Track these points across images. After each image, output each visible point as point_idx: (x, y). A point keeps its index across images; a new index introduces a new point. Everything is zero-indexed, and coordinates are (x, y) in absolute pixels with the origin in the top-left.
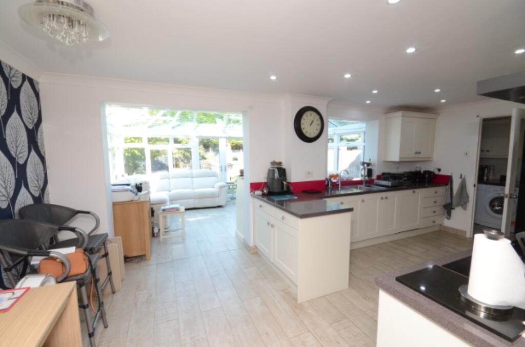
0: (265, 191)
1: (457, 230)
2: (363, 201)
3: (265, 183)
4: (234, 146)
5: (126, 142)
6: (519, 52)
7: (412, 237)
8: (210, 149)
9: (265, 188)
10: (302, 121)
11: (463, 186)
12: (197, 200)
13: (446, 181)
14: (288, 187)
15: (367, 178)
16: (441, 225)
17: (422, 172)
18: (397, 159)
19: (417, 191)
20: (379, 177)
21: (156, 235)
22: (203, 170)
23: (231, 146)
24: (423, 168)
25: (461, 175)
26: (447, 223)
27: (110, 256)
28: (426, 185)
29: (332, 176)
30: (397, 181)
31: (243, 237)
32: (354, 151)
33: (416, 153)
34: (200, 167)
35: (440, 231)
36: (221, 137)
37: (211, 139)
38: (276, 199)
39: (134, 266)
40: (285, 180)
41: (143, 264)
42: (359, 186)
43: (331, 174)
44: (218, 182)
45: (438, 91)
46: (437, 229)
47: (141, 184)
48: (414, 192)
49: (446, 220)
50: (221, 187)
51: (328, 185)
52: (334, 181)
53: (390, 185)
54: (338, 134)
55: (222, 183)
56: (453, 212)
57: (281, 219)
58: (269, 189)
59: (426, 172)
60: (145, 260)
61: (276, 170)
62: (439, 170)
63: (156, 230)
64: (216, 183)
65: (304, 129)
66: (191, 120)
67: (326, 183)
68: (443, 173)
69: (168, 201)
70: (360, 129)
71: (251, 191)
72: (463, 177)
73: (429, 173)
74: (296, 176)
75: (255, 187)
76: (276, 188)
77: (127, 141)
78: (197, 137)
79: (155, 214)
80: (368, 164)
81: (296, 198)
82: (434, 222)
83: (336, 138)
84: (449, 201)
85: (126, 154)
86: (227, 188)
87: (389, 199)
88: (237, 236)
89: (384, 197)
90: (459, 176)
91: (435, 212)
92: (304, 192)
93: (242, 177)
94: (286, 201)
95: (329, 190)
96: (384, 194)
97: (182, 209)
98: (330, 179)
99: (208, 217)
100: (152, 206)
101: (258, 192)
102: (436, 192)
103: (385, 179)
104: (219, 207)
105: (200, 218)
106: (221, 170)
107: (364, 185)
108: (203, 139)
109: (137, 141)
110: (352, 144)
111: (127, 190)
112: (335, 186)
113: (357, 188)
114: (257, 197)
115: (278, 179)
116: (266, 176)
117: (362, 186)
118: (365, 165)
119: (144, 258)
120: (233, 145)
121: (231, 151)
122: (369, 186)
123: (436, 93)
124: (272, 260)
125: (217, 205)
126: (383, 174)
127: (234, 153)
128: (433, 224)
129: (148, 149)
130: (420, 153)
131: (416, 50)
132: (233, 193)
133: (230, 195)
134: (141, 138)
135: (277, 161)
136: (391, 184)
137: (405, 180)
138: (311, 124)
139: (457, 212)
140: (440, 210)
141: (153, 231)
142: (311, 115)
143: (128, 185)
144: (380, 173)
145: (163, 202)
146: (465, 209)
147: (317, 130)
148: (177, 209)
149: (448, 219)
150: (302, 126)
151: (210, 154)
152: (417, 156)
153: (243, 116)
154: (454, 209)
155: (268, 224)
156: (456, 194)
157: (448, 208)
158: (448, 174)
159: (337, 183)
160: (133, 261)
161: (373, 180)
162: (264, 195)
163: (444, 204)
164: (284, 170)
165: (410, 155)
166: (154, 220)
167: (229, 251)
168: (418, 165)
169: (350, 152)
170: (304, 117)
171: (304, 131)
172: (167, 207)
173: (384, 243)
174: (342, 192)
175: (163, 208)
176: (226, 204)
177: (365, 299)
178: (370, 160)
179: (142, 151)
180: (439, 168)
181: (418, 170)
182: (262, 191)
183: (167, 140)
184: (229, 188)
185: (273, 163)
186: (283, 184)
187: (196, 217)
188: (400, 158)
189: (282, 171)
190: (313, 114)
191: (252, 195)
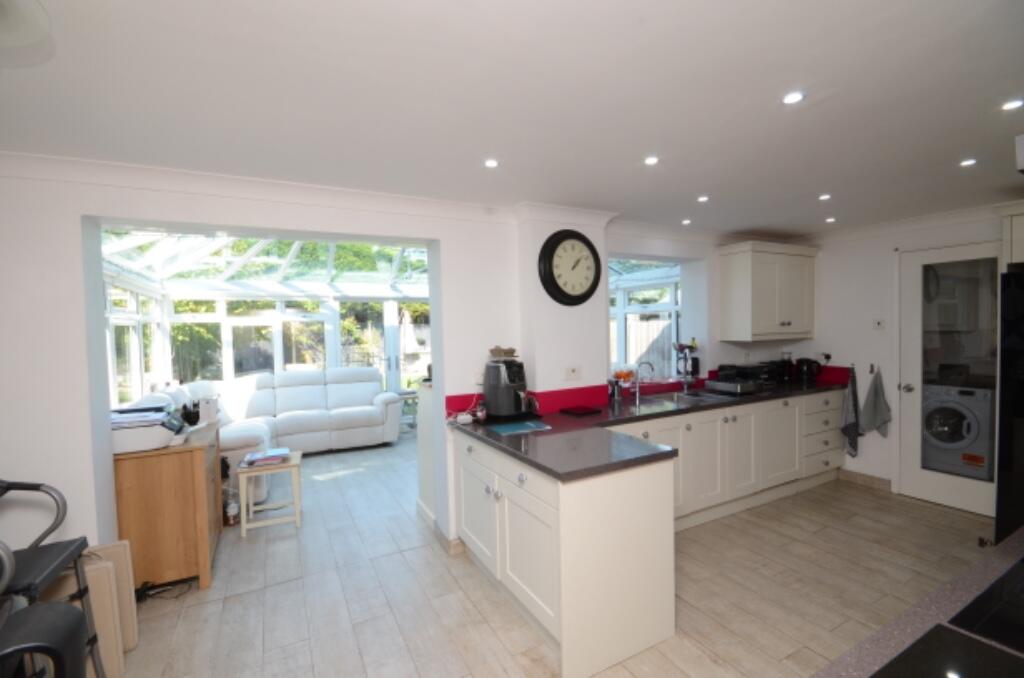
0: (480, 414)
1: (872, 478)
2: (689, 428)
3: (480, 396)
4: (417, 317)
5: (177, 312)
6: (1012, 105)
7: (787, 498)
8: (369, 323)
9: (479, 409)
10: (556, 261)
11: (877, 389)
12: (335, 434)
13: (843, 378)
14: (530, 404)
15: (689, 378)
16: (838, 469)
17: (794, 362)
18: (746, 336)
19: (792, 400)
20: (713, 375)
21: (232, 522)
22: (354, 367)
23: (412, 316)
24: (796, 353)
25: (872, 366)
26: (851, 464)
27: (93, 595)
28: (805, 388)
29: (618, 376)
30: (751, 383)
31: (433, 516)
32: (653, 323)
33: (783, 324)
34: (348, 360)
35: (837, 481)
36: (388, 299)
37: (371, 303)
38: (506, 431)
39: (164, 607)
40: (523, 387)
41: (191, 599)
42: (676, 395)
43: (618, 370)
44: (382, 391)
45: (825, 197)
46: (832, 476)
47: (196, 405)
48: (786, 404)
49: (848, 458)
50: (387, 403)
51: (613, 394)
52: (626, 385)
53: (739, 391)
54: (624, 290)
55: (391, 395)
56: (861, 440)
57: (516, 481)
58: (488, 410)
59: (801, 362)
60: (198, 588)
61: (503, 368)
62: (828, 357)
63: (232, 511)
64: (377, 394)
65: (559, 276)
66: (324, 265)
67: (610, 391)
68: (835, 362)
69: (266, 438)
70: (667, 277)
71: (449, 415)
72: (876, 370)
73: (809, 363)
74: (545, 379)
75: (456, 404)
76: (505, 408)
77: (180, 309)
78: (336, 299)
79: (231, 472)
80: (692, 349)
81: (549, 428)
82: (827, 464)
83: (620, 298)
84: (851, 419)
85: (180, 338)
86: (400, 404)
87: (739, 420)
88: (421, 514)
89: (729, 416)
90: (869, 369)
91: (826, 443)
92: (563, 412)
93: (428, 384)
94: (526, 435)
95: (616, 406)
96: (729, 412)
97: (296, 458)
98: (617, 382)
99: (361, 470)
100: (224, 454)
101: (465, 418)
102: (827, 403)
103: (728, 379)
104: (385, 445)
105: (341, 473)
106: (389, 366)
107: (686, 391)
108: (355, 304)
109: (203, 308)
110: (651, 309)
111: (152, 424)
112: (628, 397)
113: (672, 400)
114: (461, 428)
115: (507, 387)
116: (480, 379)
117: (681, 394)
118: (687, 351)
119: (194, 584)
120: (417, 314)
121: (412, 326)
122: (696, 395)
123: (823, 201)
124: (499, 576)
125: (380, 441)
126: (722, 368)
127: (418, 331)
128: (827, 468)
129: (228, 325)
130: (789, 324)
131: (805, 97)
132: (415, 412)
133: (408, 419)
134: (213, 302)
135: (505, 346)
136: (742, 387)
137: (765, 380)
138: (574, 267)
139: (869, 441)
140: (834, 437)
141: (225, 513)
142: (573, 248)
143: (159, 410)
144: (714, 367)
145: (252, 444)
146: (884, 434)
147: (587, 278)
148: (284, 459)
149: (854, 456)
150: (556, 272)
151: (369, 334)
152: (786, 329)
153: (428, 252)
154: (861, 435)
155: (488, 490)
156: (866, 404)
157: (851, 434)
158: (846, 364)
159: (632, 390)
160: (165, 594)
161: (703, 381)
162: (476, 422)
163: (842, 425)
164: (520, 366)
165: (771, 329)
166: (228, 486)
167: (401, 552)
168: (786, 349)
169: (645, 324)
170: (560, 251)
171: (560, 282)
172: (259, 456)
173: (733, 515)
174: (644, 410)
175: (248, 457)
176: (400, 438)
177: (715, 662)
178: (693, 339)
179: (214, 329)
180: (827, 352)
181: (786, 357)
182: (474, 415)
183: (270, 306)
184: (406, 403)
185: (496, 352)
186: (517, 397)
187: (330, 472)
188: (754, 335)
189: (515, 369)
190: (578, 245)
191: (451, 424)
